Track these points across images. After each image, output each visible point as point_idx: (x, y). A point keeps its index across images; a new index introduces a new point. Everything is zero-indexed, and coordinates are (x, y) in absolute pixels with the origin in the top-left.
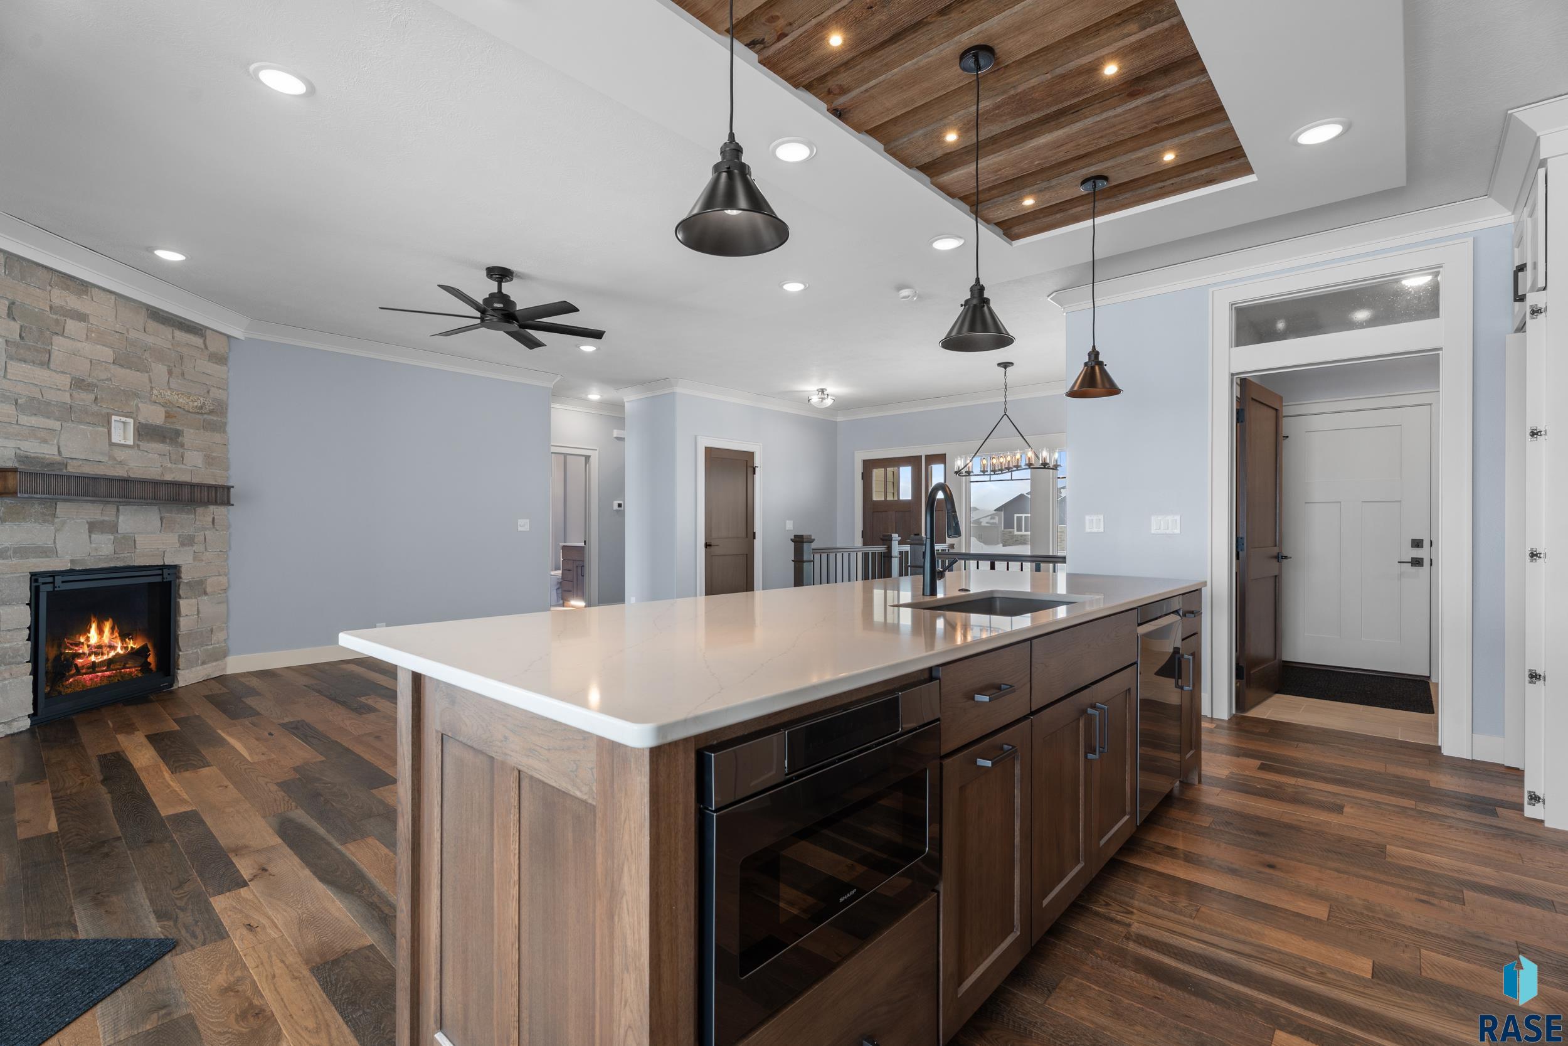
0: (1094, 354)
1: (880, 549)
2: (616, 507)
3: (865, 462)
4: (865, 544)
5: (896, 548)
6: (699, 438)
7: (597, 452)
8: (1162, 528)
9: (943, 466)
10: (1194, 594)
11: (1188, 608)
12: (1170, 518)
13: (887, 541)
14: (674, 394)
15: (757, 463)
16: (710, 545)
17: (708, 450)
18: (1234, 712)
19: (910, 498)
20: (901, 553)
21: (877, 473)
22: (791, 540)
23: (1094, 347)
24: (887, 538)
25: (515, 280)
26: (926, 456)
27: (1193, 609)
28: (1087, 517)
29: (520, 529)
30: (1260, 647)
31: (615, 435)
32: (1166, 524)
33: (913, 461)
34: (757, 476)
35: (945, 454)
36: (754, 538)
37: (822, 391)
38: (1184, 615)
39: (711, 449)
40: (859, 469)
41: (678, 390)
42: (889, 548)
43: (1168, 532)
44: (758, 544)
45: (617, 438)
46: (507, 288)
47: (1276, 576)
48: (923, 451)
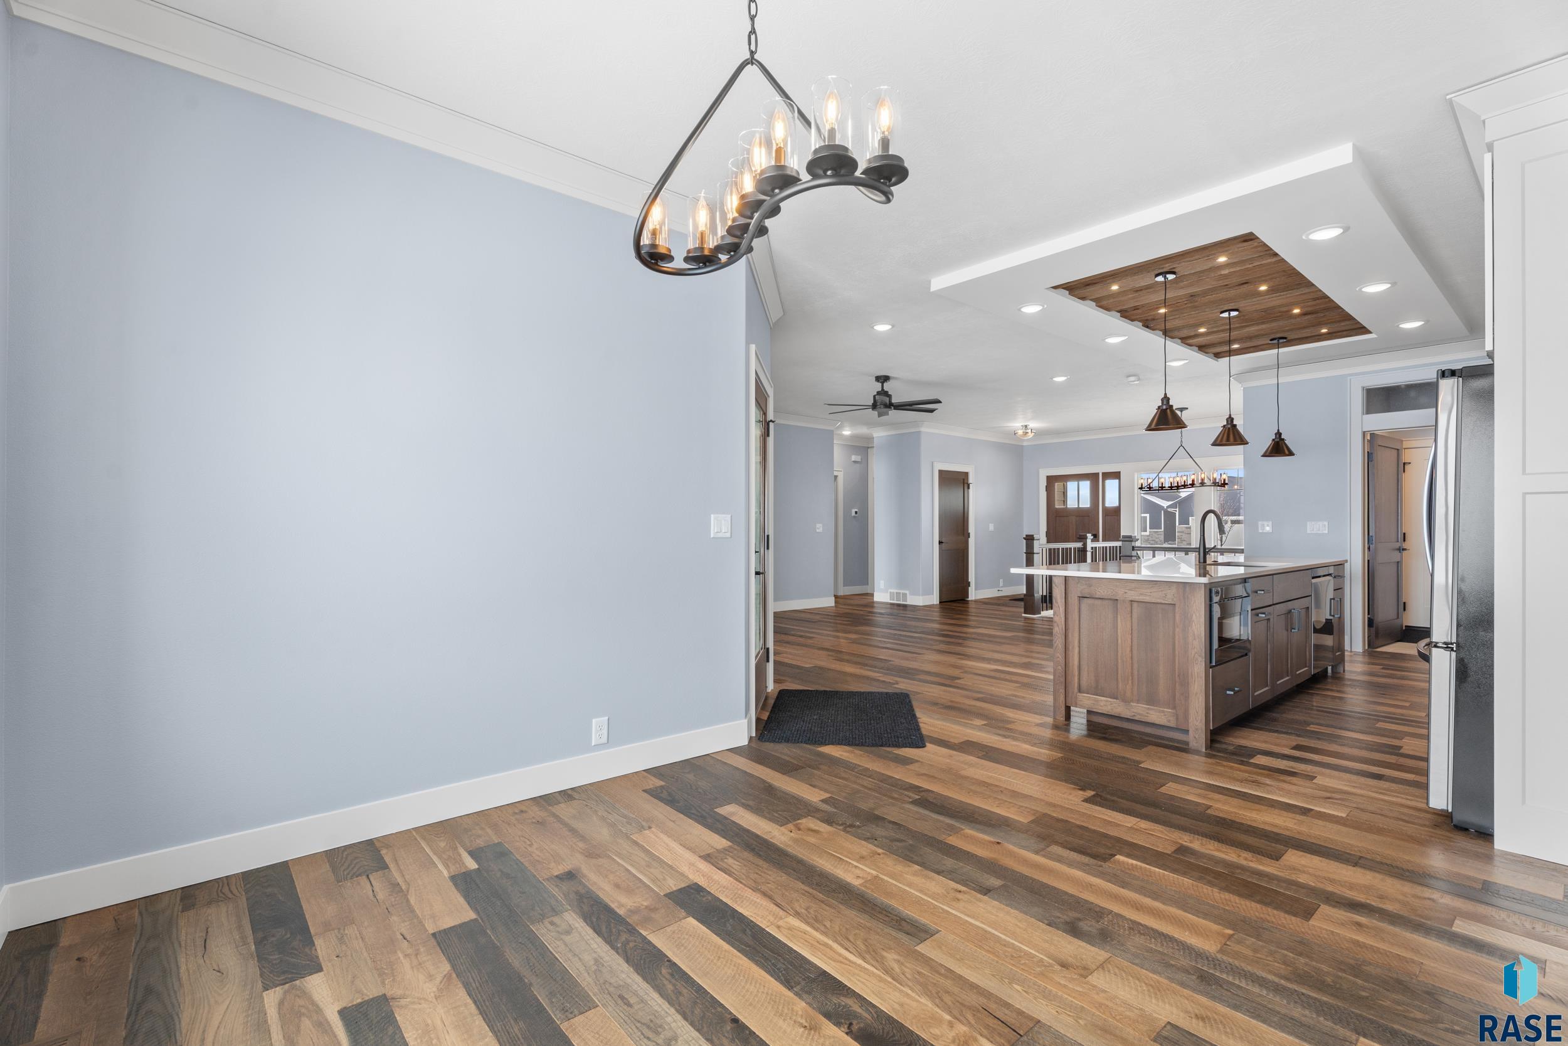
0: (1279, 434)
1: (1079, 545)
2: (853, 514)
3: (1048, 477)
4: (1048, 542)
5: (1090, 545)
6: (935, 464)
7: (842, 473)
8: (1315, 530)
9: (1118, 480)
10: (1340, 565)
11: (1336, 574)
12: (1321, 523)
13: (1083, 539)
14: (919, 432)
15: (971, 480)
16: (942, 543)
17: (941, 472)
18: (1367, 648)
19: (1089, 506)
20: (1092, 548)
21: (1058, 486)
22: (1024, 538)
23: (1278, 430)
24: (1082, 537)
25: (891, 381)
26: (1103, 473)
27: (1340, 575)
28: (1260, 523)
29: (818, 531)
30: (1385, 613)
31: (853, 460)
32: (1318, 527)
33: (1093, 477)
34: (971, 490)
35: (1120, 472)
36: (969, 537)
37: (1026, 426)
38: (1335, 577)
39: (942, 471)
40: (1043, 483)
41: (923, 429)
42: (1085, 545)
43: (1319, 532)
44: (971, 541)
45: (854, 462)
46: (887, 386)
47: (1398, 562)
48: (1100, 469)
